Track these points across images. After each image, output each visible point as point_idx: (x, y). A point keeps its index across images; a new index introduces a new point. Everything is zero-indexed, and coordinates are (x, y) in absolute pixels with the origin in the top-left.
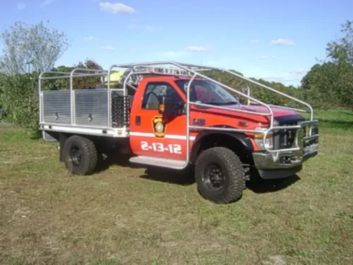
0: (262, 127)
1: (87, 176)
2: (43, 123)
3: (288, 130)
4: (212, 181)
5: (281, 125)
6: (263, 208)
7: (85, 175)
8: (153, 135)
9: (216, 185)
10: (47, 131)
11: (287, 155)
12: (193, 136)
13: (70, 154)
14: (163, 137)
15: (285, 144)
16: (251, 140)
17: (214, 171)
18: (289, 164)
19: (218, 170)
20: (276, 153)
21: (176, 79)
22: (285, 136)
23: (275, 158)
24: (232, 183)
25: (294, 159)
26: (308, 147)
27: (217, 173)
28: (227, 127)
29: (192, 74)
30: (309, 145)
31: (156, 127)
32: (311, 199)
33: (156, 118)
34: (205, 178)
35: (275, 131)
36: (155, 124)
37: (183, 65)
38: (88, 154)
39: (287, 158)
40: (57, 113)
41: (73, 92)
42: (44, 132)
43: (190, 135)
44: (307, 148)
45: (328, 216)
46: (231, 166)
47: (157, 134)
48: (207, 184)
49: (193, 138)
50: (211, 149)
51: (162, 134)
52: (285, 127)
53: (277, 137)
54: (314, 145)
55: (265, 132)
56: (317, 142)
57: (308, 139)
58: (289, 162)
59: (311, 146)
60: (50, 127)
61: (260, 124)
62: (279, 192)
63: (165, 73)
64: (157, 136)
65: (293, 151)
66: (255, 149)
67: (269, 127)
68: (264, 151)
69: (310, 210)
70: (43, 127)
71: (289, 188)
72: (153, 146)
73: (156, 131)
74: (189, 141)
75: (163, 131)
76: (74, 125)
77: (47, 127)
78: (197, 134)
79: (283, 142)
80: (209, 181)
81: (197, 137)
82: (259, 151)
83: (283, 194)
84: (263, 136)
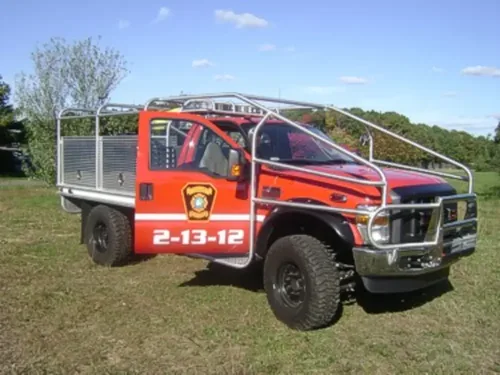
0: (370, 205)
1: (115, 268)
2: (62, 184)
3: (418, 210)
4: (289, 291)
5: (404, 201)
6: (368, 342)
7: (113, 266)
8: (183, 217)
9: (294, 298)
10: (66, 197)
11: (414, 254)
12: (262, 214)
13: (94, 233)
14: (205, 218)
15: (412, 235)
16: (352, 226)
17: (291, 274)
18: (419, 269)
19: (296, 274)
20: (392, 249)
21: (247, 121)
22: (413, 221)
23: (391, 259)
24: (316, 296)
25: (428, 262)
26: (459, 239)
27: (296, 278)
28: (314, 202)
29: (265, 112)
30: (460, 236)
31: (192, 203)
32: (458, 330)
33: (191, 186)
34: (279, 285)
35: (394, 212)
36: (189, 198)
37: (250, 98)
38: (117, 234)
39: (414, 258)
40: (79, 171)
41: (99, 139)
42: (63, 199)
43: (256, 213)
44: (456, 241)
45: (479, 366)
46: (314, 269)
47: (192, 214)
48: (281, 295)
49: (261, 218)
50: (287, 237)
51: (206, 214)
52: (413, 206)
53: (397, 223)
54: (469, 236)
55: (372, 213)
56: (475, 232)
57: (461, 225)
58: (420, 266)
59: (465, 238)
60: (70, 191)
61: (367, 200)
62: (407, 313)
63: (234, 112)
64: (192, 218)
65: (426, 248)
66: (358, 242)
67: (379, 205)
68: (370, 246)
69: (449, 352)
70: (61, 190)
71: (427, 306)
72: (181, 237)
73: (190, 208)
74: (255, 222)
75: (208, 208)
76: (101, 189)
77: (66, 191)
78: (267, 212)
79: (409, 232)
80: (284, 290)
81: (267, 216)
82: (363, 246)
83: (413, 317)
84: (368, 219)
